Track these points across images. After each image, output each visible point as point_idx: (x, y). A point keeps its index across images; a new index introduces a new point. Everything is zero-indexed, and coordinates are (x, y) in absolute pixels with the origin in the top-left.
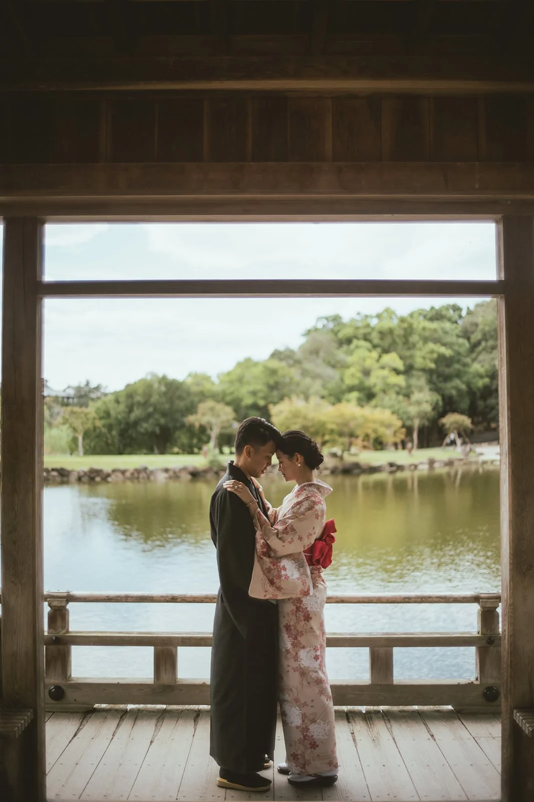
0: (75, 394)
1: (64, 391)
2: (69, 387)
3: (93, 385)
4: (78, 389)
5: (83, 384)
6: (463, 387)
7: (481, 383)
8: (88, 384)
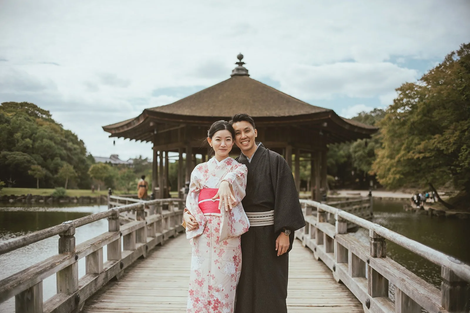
0: (134, 163)
1: (127, 161)
2: (130, 159)
3: (143, 158)
4: (136, 160)
5: (138, 157)
6: (334, 162)
7: (343, 160)
8: (141, 157)
